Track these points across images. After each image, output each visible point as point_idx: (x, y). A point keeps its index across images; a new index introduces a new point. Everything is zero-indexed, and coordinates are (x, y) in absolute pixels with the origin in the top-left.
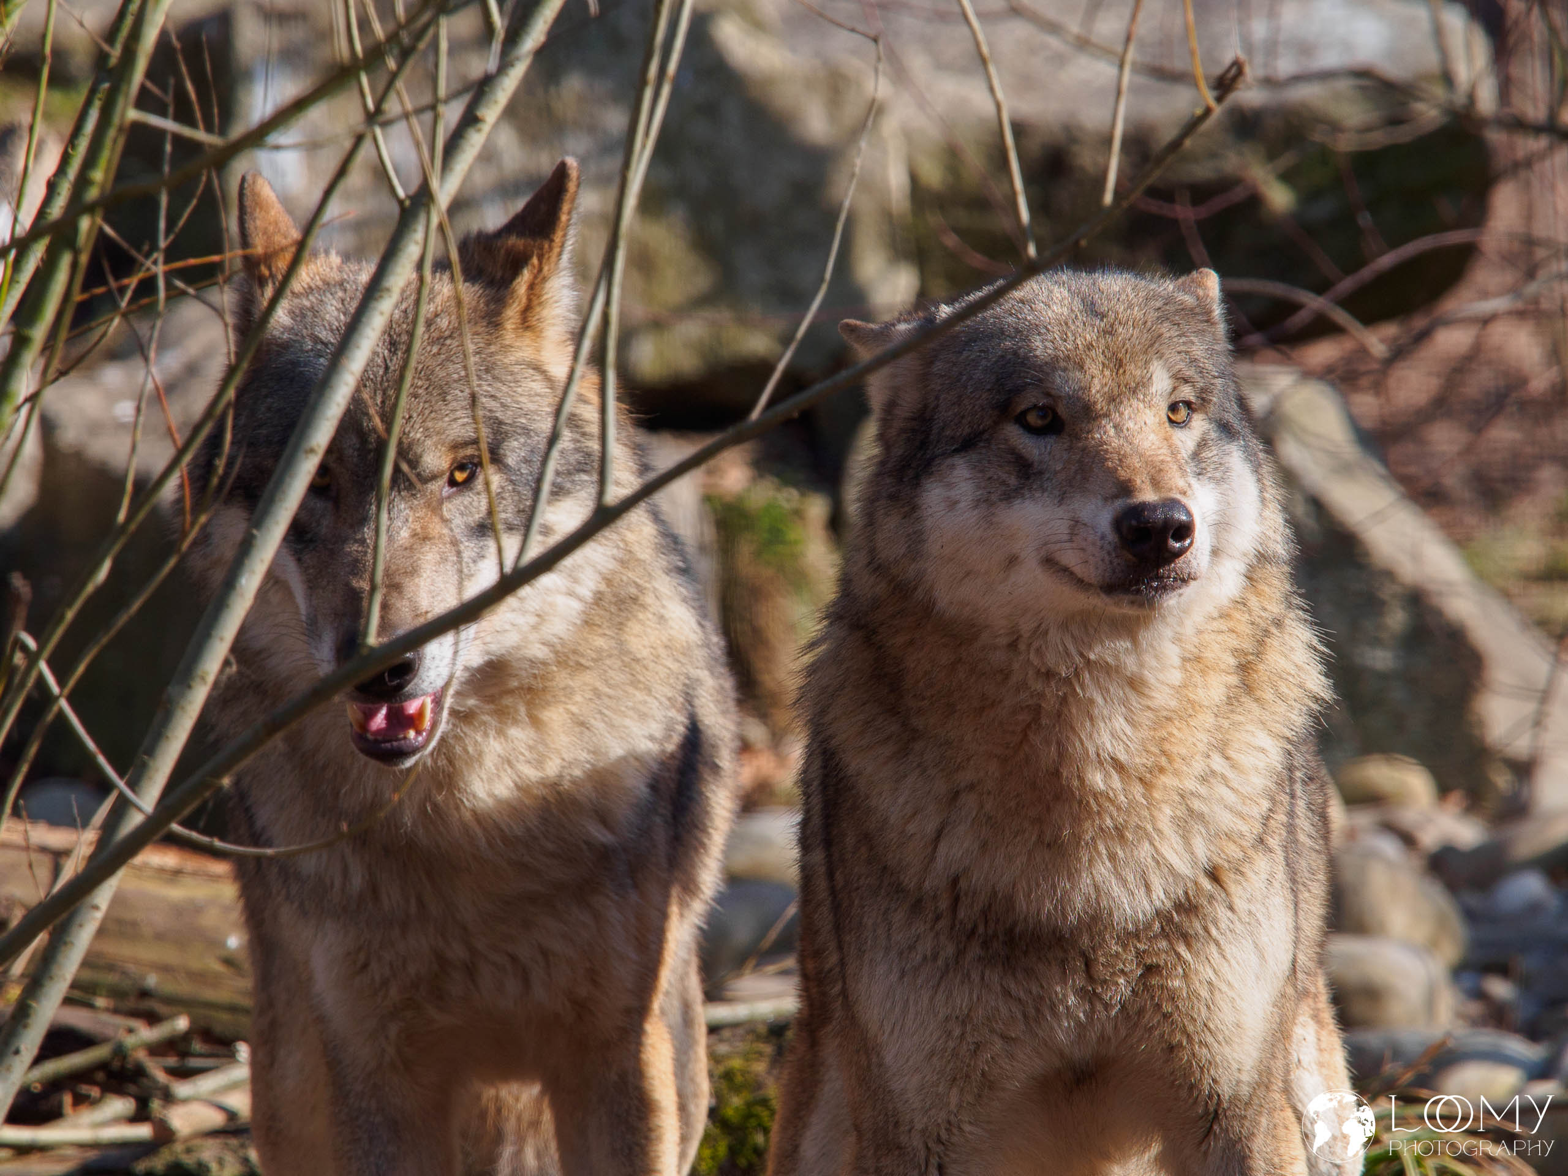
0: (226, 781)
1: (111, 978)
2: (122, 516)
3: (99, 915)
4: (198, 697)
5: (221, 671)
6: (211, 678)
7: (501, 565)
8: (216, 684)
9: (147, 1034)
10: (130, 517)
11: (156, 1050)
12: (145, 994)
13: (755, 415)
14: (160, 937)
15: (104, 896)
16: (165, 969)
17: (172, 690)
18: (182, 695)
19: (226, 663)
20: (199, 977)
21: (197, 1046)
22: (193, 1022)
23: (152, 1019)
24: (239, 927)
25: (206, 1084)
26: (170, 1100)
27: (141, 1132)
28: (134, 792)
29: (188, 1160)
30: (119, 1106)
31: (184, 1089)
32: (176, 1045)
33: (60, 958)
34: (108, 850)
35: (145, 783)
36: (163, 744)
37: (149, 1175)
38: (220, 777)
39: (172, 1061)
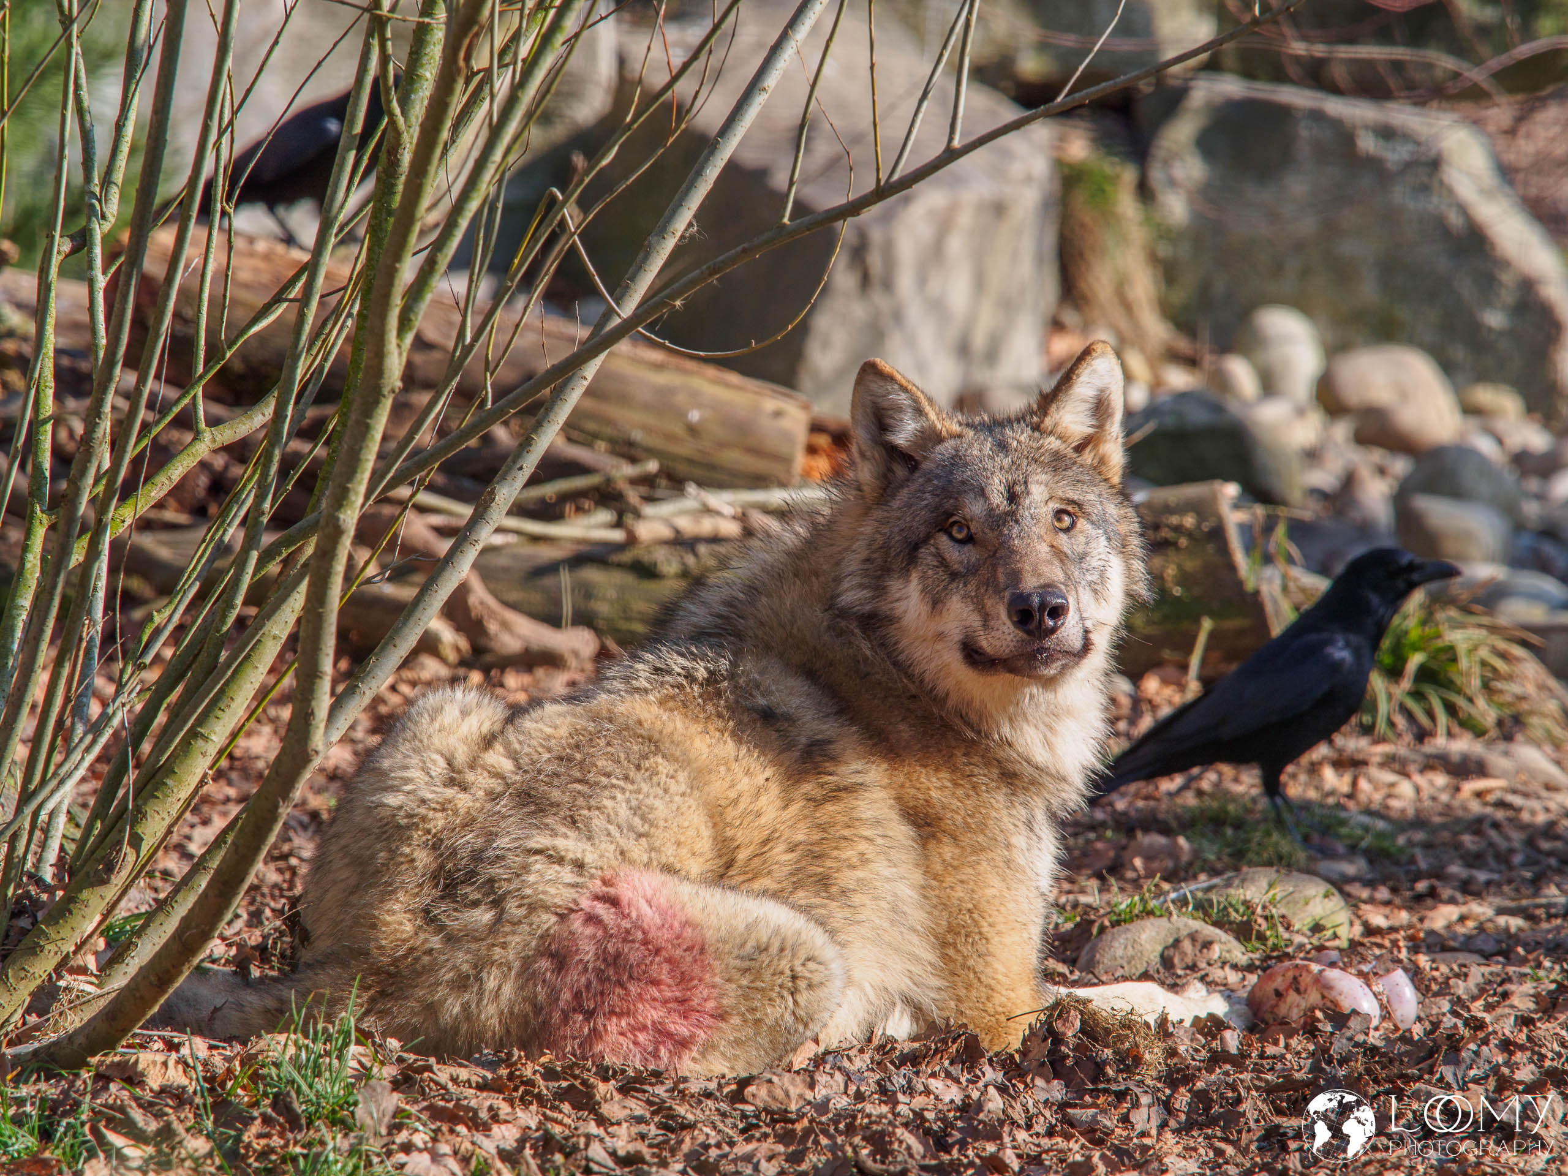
0: (678, 303)
1: (608, 431)
2: (628, 119)
3: (586, 383)
4: (669, 244)
5: (686, 230)
6: (678, 234)
7: (878, 180)
8: (682, 237)
9: (628, 470)
10: (634, 120)
11: (635, 482)
12: (631, 444)
13: (1059, 99)
14: (646, 407)
15: (591, 370)
16: (647, 429)
17: (653, 239)
18: (658, 242)
19: (690, 225)
20: (669, 437)
21: (663, 482)
22: (661, 465)
23: (633, 460)
24: (700, 406)
25: (665, 509)
26: (638, 515)
27: (617, 535)
28: (618, 304)
29: (646, 558)
30: (604, 516)
31: (648, 510)
32: (647, 481)
33: (556, 408)
34: (597, 339)
35: (626, 298)
36: (642, 274)
37: (619, 566)
38: (674, 300)
39: (643, 490)
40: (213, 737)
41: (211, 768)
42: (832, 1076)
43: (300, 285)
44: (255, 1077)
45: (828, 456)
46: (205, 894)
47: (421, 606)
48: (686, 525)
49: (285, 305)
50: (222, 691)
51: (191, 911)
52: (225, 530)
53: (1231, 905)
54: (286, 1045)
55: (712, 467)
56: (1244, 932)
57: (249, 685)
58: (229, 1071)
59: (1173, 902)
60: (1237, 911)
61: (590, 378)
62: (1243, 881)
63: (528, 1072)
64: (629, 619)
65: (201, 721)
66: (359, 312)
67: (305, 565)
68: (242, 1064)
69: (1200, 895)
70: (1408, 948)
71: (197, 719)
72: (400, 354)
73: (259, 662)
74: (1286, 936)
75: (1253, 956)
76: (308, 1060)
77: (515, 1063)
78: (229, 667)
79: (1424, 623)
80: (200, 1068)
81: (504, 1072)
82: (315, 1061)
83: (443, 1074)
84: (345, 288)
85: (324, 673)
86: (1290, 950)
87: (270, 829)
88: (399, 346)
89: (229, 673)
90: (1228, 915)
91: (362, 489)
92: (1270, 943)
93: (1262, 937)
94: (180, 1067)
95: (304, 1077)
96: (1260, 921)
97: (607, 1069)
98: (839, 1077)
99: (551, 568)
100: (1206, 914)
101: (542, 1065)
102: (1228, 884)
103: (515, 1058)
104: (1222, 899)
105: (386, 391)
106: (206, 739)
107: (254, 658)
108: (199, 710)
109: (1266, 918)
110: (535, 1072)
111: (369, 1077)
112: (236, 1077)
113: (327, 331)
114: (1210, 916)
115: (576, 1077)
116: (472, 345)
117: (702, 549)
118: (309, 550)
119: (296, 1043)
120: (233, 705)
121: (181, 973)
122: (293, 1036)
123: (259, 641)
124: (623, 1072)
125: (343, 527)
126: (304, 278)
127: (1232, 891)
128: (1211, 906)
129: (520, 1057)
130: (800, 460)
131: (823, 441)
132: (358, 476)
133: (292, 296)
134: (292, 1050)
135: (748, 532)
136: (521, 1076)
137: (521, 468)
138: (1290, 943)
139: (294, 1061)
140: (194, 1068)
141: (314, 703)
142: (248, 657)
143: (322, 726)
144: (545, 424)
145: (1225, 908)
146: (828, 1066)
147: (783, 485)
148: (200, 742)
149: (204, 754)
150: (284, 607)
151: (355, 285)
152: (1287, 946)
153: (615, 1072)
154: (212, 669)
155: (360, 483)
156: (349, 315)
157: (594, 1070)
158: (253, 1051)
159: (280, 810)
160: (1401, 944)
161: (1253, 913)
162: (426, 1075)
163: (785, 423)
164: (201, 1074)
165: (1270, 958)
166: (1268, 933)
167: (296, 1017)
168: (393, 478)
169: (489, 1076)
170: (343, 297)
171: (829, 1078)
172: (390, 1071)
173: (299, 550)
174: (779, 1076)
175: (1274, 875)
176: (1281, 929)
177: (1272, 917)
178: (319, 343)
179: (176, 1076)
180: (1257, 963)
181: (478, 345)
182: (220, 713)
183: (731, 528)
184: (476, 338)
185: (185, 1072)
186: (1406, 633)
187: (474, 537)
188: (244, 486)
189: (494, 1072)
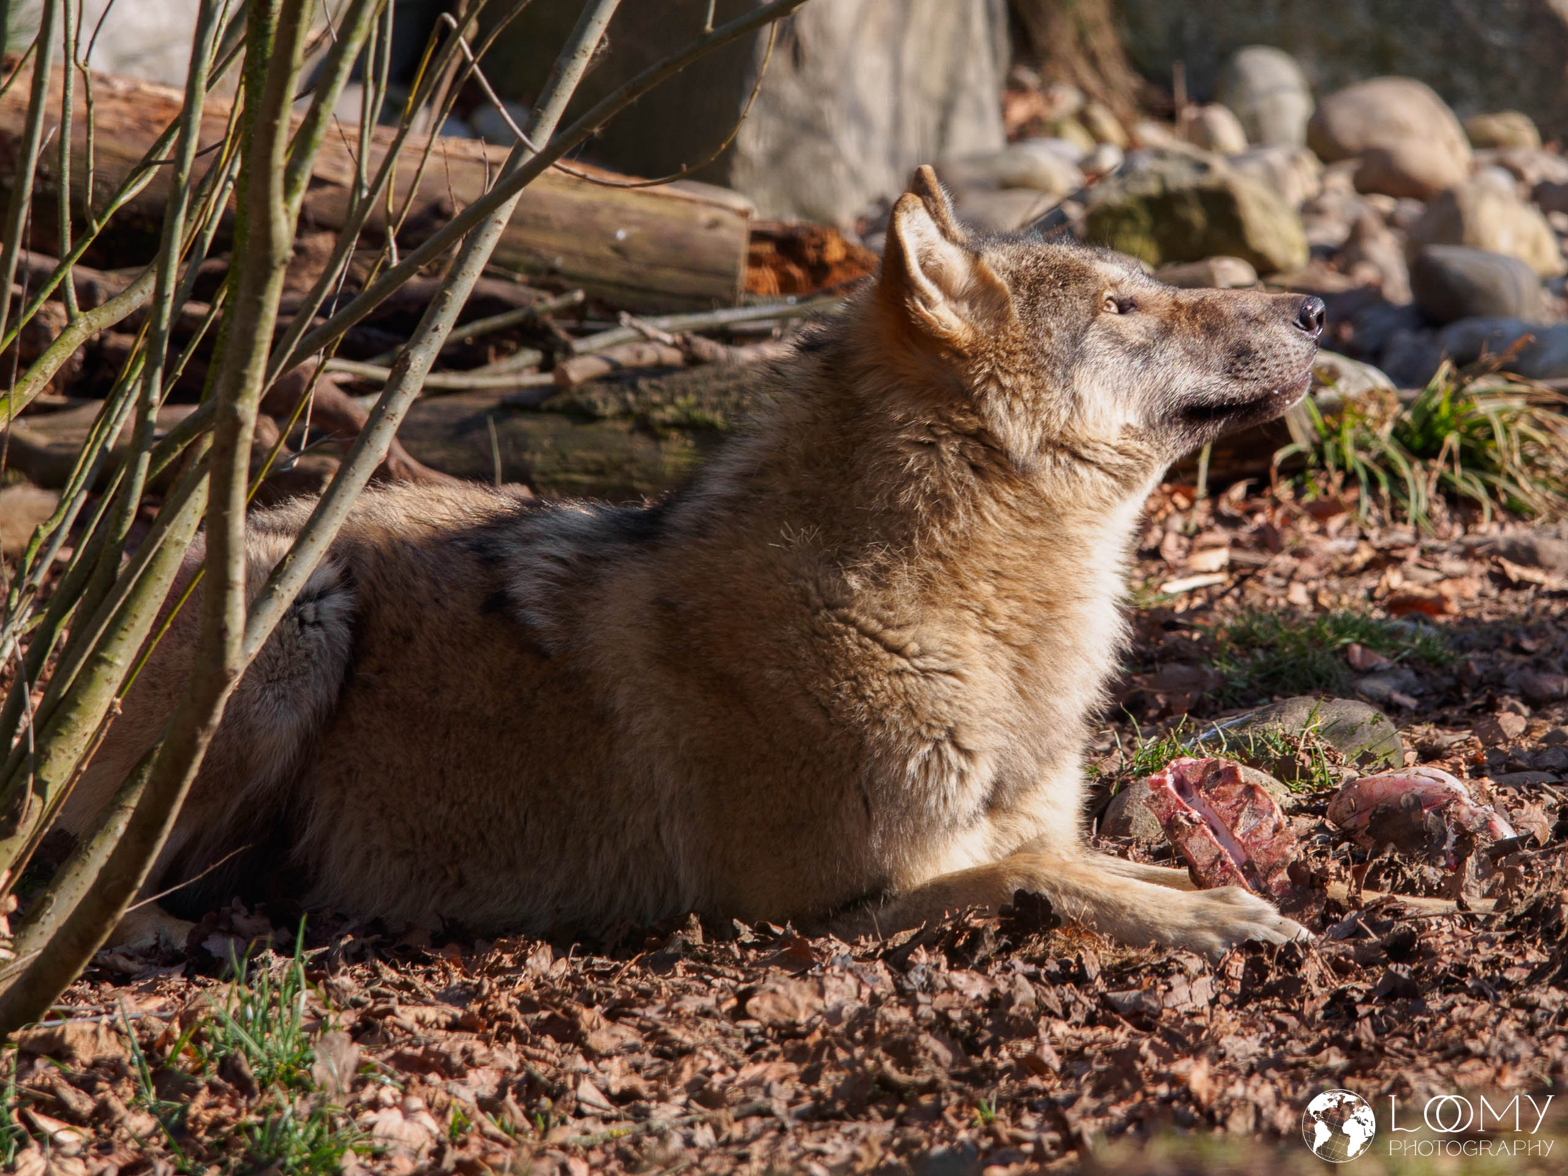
0: (595, 130)
1: (529, 259)
3: (501, 226)
4: (581, 65)
5: (598, 47)
6: (591, 52)
8: (595, 55)
9: (552, 302)
11: (560, 314)
12: (553, 271)
14: (566, 229)
15: (505, 212)
16: (568, 253)
17: (560, 60)
18: (568, 63)
19: (602, 40)
20: (595, 260)
21: (591, 312)
22: (587, 294)
23: (558, 291)
24: (626, 223)
25: (597, 342)
26: (569, 353)
27: (548, 379)
28: (529, 136)
29: (581, 399)
30: (530, 356)
31: (579, 345)
32: (575, 311)
33: (470, 259)
34: (509, 178)
35: (539, 129)
36: (553, 101)
37: (551, 410)
38: (593, 127)
39: (572, 323)
40: (118, 661)
41: (118, 695)
42: (843, 979)
43: (171, 143)
44: (198, 1039)
45: (774, 267)
46: (123, 841)
47: (339, 493)
48: (622, 355)
49: (156, 168)
50: (124, 609)
51: (111, 859)
52: (112, 429)
53: (1268, 740)
54: (229, 998)
55: (646, 290)
56: (1285, 771)
57: (153, 600)
58: (168, 1035)
59: (1204, 742)
60: (1276, 748)
61: (505, 221)
62: (1281, 712)
63: (503, 1006)
64: (567, 471)
65: (105, 643)
66: (242, 173)
67: (204, 460)
68: (182, 1026)
69: (1233, 733)
70: (1470, 771)
71: (98, 643)
72: (289, 220)
73: (162, 572)
74: (1333, 771)
75: (1300, 797)
76: (255, 1015)
77: (488, 996)
78: (129, 581)
79: (1454, 398)
80: (135, 1034)
81: (475, 1007)
82: (264, 1016)
83: (407, 1016)
84: (222, 144)
85: (235, 583)
86: (1339, 786)
87: (189, 763)
88: (287, 211)
89: (130, 587)
90: (1267, 752)
91: (260, 373)
92: (1316, 780)
93: (1306, 775)
94: (113, 1035)
95: (253, 1036)
96: (1303, 756)
97: (590, 993)
98: (850, 980)
99: (477, 421)
100: (1243, 754)
101: (517, 996)
102: (1265, 719)
103: (485, 991)
104: (1258, 736)
105: (277, 262)
106: (110, 664)
107: (157, 569)
108: (100, 632)
109: (1309, 753)
110: (510, 1005)
111: (325, 1028)
112: (176, 1042)
113: (206, 192)
114: (1247, 756)
115: (557, 1006)
116: (370, 199)
117: (643, 384)
118: (208, 443)
119: (239, 995)
120: (137, 623)
121: (104, 931)
122: (236, 988)
123: (160, 549)
124: (609, 995)
125: (242, 418)
126: (176, 135)
127: (1268, 726)
128: (1248, 744)
129: (491, 990)
130: (745, 272)
131: (767, 249)
132: (254, 360)
133: (163, 158)
134: (236, 1003)
135: (693, 361)
136: (495, 1011)
137: (436, 329)
138: (1337, 778)
139: (241, 1019)
140: (128, 1034)
141: (227, 618)
142: (149, 568)
143: (238, 642)
144: (460, 277)
145: (1263, 744)
146: (836, 969)
147: (728, 304)
148: (104, 668)
149: (109, 681)
150: (184, 508)
151: (234, 138)
152: (1335, 781)
153: (599, 996)
154: (110, 586)
155: (257, 368)
156: (229, 178)
157: (576, 995)
158: (192, 1008)
159: (201, 740)
160: (1463, 767)
161: (1296, 749)
162: (389, 1019)
163: (723, 233)
164: (136, 1041)
165: (1317, 797)
166: (1313, 769)
167: (237, 969)
168: (294, 354)
169: (459, 1013)
170: (220, 155)
171: (839, 982)
172: (349, 1018)
173: (197, 443)
174: (784, 984)
175: (1314, 703)
176: (1327, 764)
177: (1316, 751)
178: (199, 208)
179: (110, 1048)
180: (1304, 804)
181: (377, 198)
182: (123, 634)
183: (673, 356)
184: (373, 191)
185: (118, 1040)
186: (1437, 410)
187: (391, 411)
188: (129, 376)
189: (464, 1007)
